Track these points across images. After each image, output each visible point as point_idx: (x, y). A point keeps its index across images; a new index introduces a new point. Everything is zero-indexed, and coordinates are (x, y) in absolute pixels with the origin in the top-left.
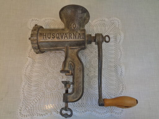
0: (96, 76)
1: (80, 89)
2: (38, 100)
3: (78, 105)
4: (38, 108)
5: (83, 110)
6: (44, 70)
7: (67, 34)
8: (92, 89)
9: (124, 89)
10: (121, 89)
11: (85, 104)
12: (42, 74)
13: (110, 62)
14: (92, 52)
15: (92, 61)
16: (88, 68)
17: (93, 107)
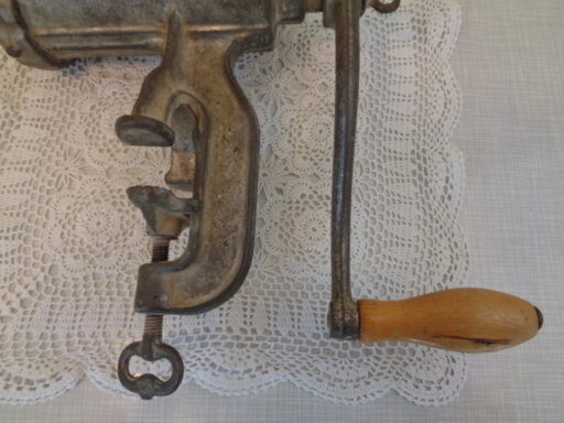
0: (320, 197)
1: (230, 242)
2: (16, 304)
3: (224, 337)
4: (14, 346)
5: (253, 366)
6: (61, 158)
8: (298, 259)
9: (461, 263)
10: (447, 262)
11: (260, 333)
12: (49, 177)
13: (393, 136)
14: (307, 87)
15: (305, 125)
16: (285, 160)
17: (301, 349)
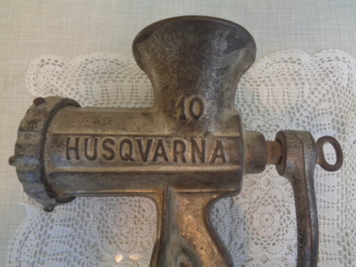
6: (83, 250)
7: (165, 144)
15: (255, 215)
